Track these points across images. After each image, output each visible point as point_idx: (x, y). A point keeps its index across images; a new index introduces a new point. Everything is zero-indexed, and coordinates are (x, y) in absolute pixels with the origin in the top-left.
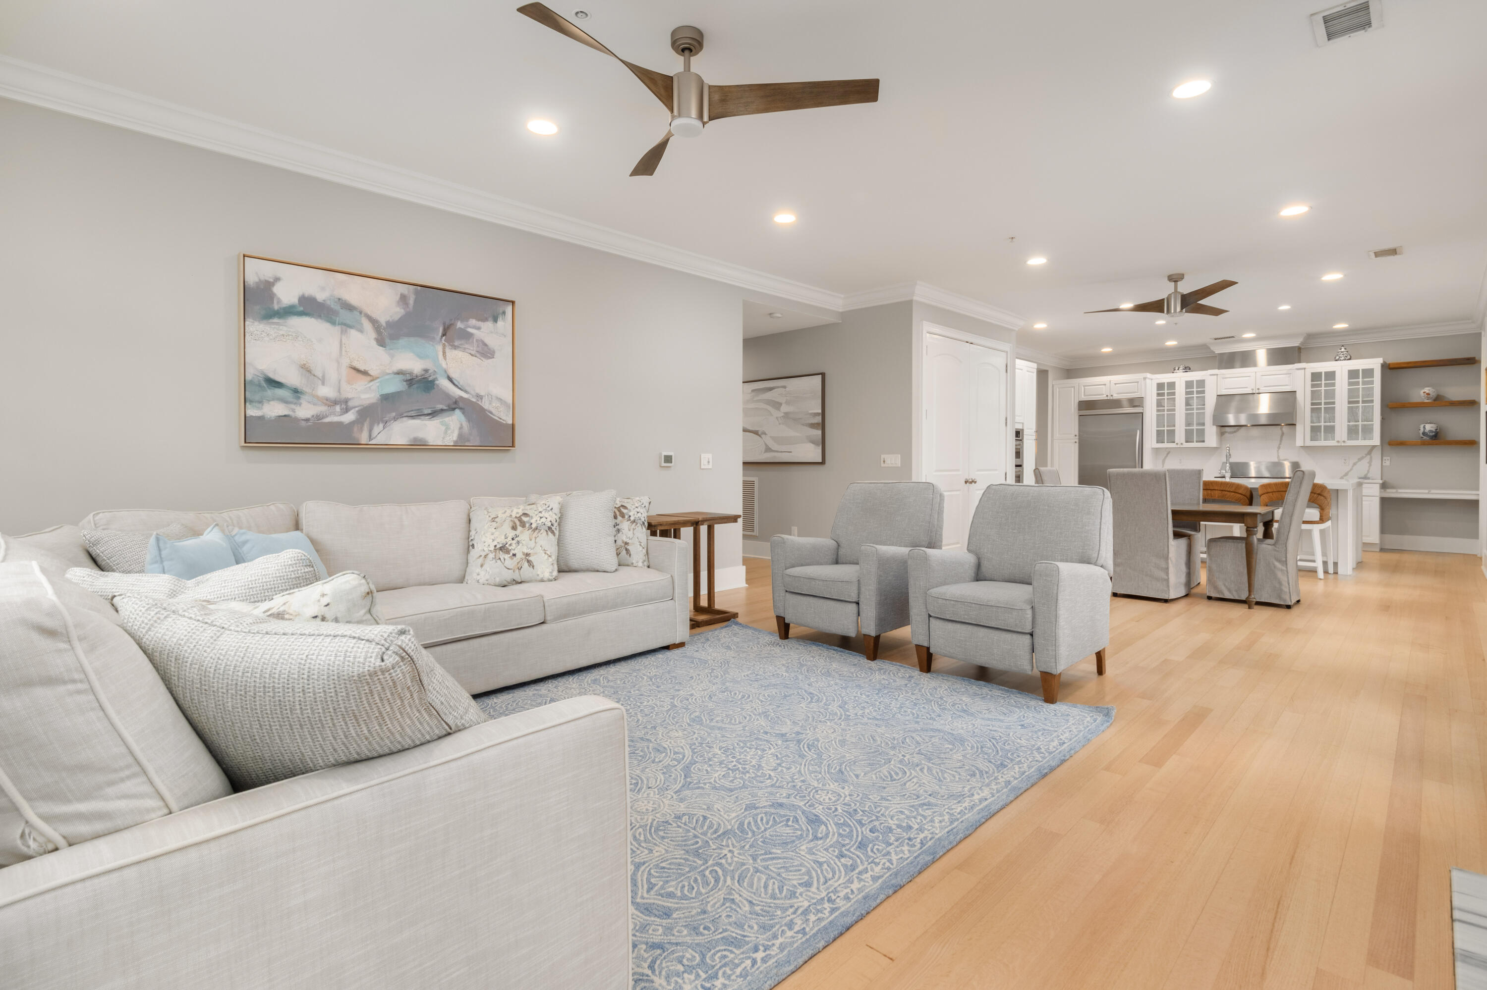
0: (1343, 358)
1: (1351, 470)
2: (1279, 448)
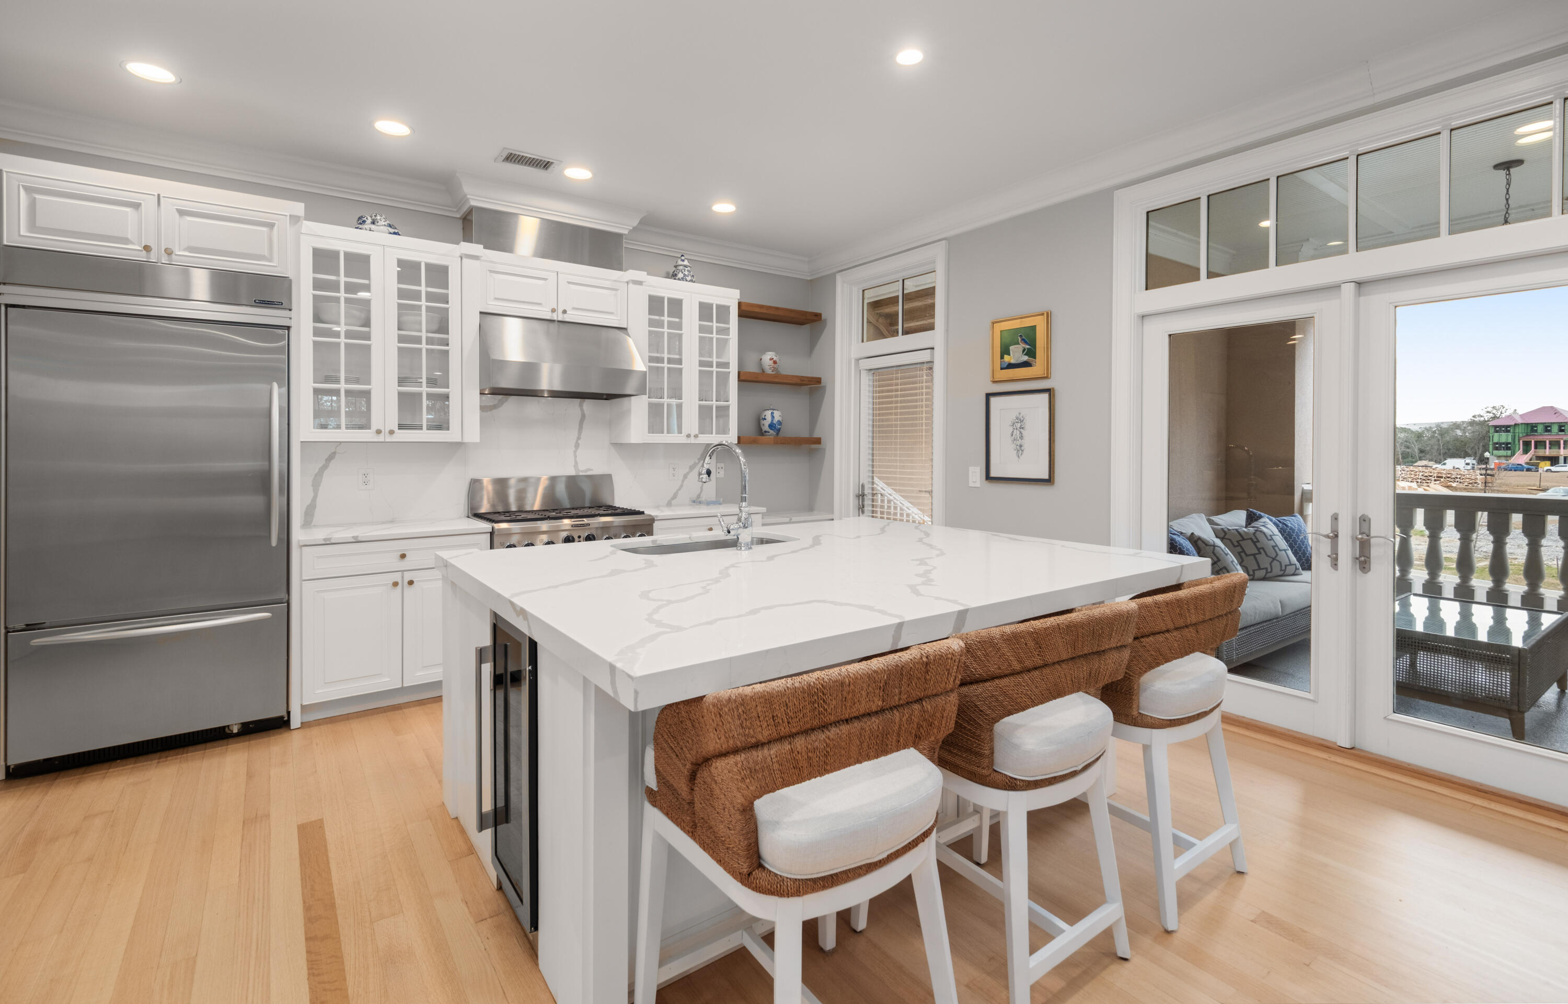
0: (689, 278)
1: (681, 486)
2: (577, 446)
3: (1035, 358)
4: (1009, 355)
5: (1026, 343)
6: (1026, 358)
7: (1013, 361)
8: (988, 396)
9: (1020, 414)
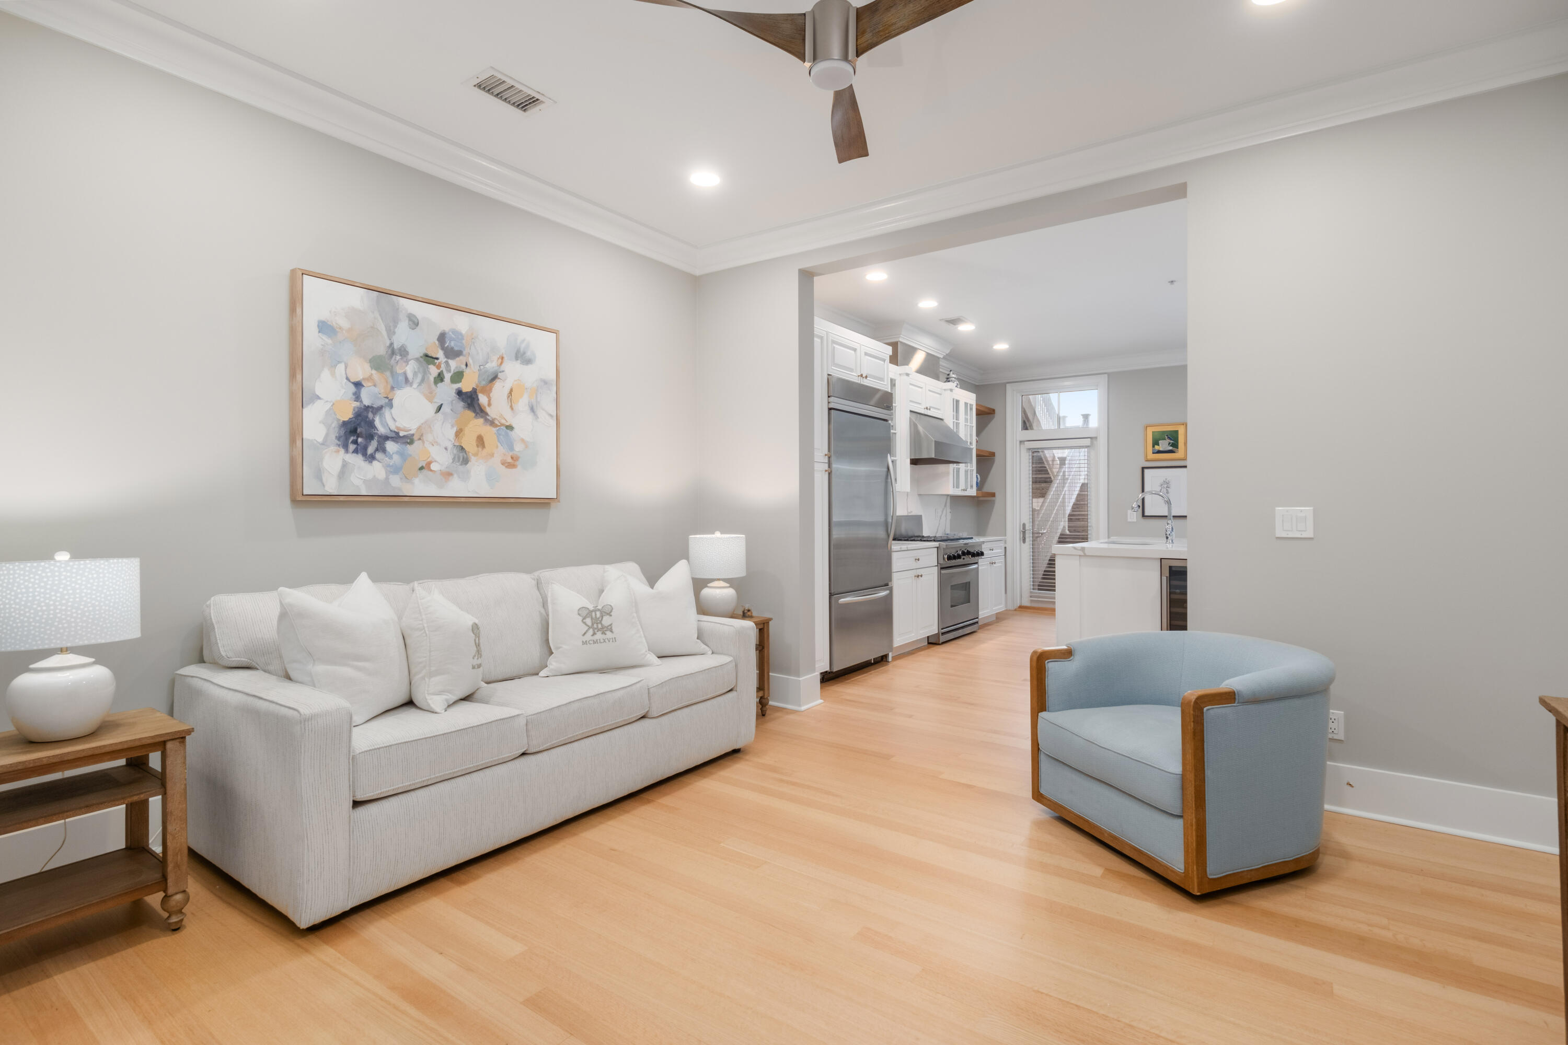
3: (1178, 448)
4: (1159, 445)
5: (1170, 439)
6: (1171, 448)
7: (1161, 449)
8: (1143, 469)
9: (1166, 479)
